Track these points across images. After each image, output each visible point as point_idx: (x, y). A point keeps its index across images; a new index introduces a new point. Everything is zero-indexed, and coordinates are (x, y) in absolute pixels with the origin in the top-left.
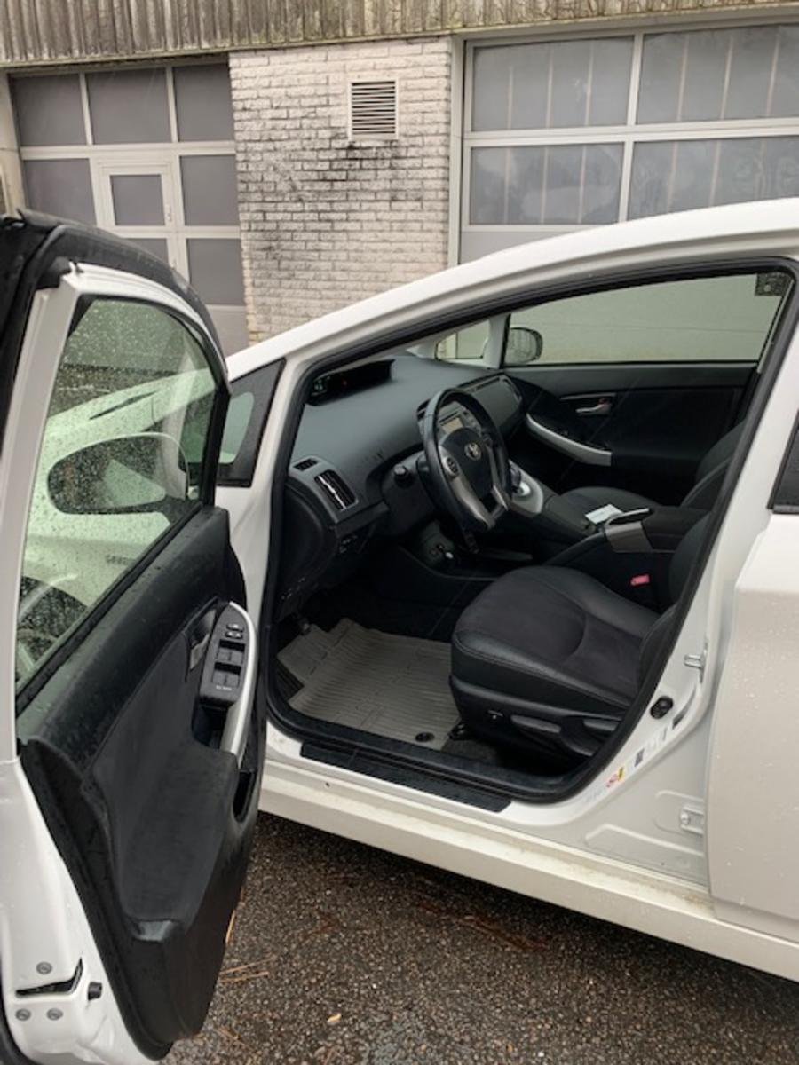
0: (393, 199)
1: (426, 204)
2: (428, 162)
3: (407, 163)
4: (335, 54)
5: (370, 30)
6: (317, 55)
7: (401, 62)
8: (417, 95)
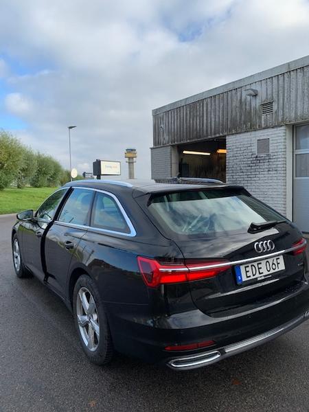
0: (269, 171)
1: (279, 172)
2: (279, 160)
3: (272, 160)
4: (253, 133)
5: (263, 126)
6: (249, 134)
7: (271, 133)
8: (275, 142)
